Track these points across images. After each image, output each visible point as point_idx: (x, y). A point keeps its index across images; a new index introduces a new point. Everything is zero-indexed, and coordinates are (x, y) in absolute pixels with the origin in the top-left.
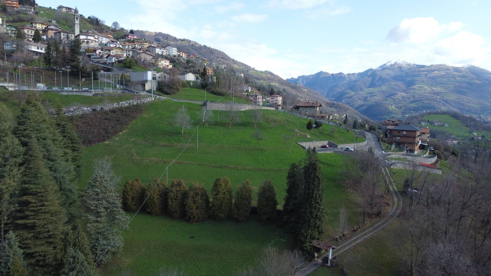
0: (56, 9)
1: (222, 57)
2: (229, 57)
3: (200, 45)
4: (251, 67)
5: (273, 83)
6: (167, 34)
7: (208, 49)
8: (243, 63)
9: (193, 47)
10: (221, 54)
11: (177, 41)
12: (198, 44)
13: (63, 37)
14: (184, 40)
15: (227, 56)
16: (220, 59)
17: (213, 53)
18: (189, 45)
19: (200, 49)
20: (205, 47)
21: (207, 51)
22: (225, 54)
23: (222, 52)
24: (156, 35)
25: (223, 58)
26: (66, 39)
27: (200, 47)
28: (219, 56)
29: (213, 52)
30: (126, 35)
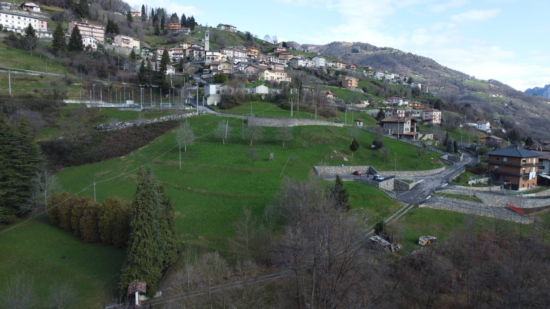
0: (216, 27)
1: (430, 65)
2: (440, 65)
3: (404, 53)
4: (469, 76)
5: (496, 95)
6: (366, 43)
7: (413, 57)
8: (459, 72)
9: (395, 55)
10: (429, 62)
11: (377, 50)
12: (402, 51)
13: (196, 54)
14: (386, 48)
15: (437, 64)
16: (427, 67)
17: (419, 62)
18: (391, 54)
19: (403, 58)
20: (410, 54)
21: (411, 60)
22: (434, 61)
23: (431, 59)
24: (354, 45)
25: (431, 67)
26: (198, 56)
27: (403, 56)
28: (427, 64)
29: (419, 60)
30: (274, 49)
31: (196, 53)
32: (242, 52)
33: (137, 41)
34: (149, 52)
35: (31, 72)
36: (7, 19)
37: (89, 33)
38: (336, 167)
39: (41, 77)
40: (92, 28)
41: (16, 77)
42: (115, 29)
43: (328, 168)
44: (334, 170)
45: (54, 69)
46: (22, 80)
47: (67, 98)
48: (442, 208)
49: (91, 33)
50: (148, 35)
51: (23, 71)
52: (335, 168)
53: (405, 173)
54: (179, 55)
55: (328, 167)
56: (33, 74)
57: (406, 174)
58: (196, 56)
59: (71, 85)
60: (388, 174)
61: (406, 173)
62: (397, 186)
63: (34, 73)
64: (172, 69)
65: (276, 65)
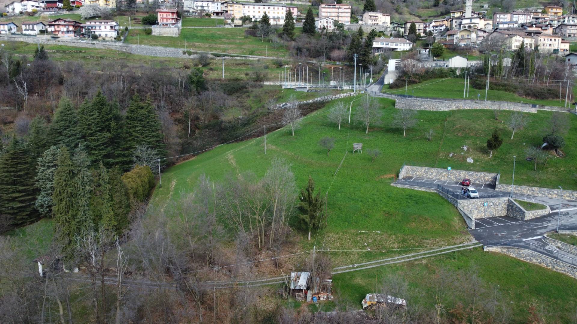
31: (456, 22)
32: (524, 15)
33: (387, 17)
34: (396, 27)
35: (251, 57)
36: (259, 10)
37: (335, 13)
38: (439, 169)
39: (259, 61)
40: (338, 8)
41: (237, 62)
42: (371, 7)
43: (426, 171)
44: (434, 174)
45: (276, 53)
46: (241, 64)
47: (267, 80)
48: (534, 261)
49: (337, 13)
50: (426, 8)
51: (244, 57)
52: (437, 171)
53: (553, 192)
54: (439, 27)
55: (426, 168)
56: (252, 59)
57: (555, 194)
58: (456, 26)
59: (282, 67)
60: (518, 190)
61: (556, 192)
62: (511, 211)
63: (254, 58)
64: (408, 45)
65: (569, 27)
